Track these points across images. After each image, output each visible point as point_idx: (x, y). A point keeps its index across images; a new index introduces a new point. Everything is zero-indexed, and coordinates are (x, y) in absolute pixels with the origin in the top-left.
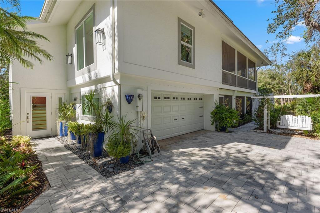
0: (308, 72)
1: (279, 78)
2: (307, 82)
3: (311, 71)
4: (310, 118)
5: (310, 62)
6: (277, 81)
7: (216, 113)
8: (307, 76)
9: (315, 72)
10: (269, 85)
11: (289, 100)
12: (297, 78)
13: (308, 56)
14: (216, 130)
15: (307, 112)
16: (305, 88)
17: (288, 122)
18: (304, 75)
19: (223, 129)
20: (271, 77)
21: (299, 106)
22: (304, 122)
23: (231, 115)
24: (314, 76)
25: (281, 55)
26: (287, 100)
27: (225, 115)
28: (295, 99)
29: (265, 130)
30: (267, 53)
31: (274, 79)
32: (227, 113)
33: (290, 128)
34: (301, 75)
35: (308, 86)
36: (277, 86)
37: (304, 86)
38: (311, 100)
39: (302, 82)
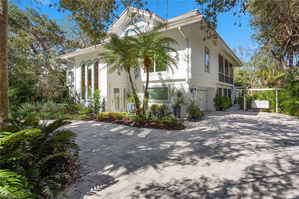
0: (266, 72)
1: (246, 75)
2: (265, 79)
3: (267, 71)
4: (268, 102)
5: (267, 65)
6: (245, 77)
7: (217, 99)
8: (265, 75)
9: (270, 72)
10: (239, 80)
11: (251, 92)
12: (258, 76)
13: (266, 61)
14: (217, 110)
15: (266, 99)
16: (264, 83)
17: (257, 104)
18: (263, 74)
19: (221, 109)
20: (240, 74)
21: (261, 96)
22: (265, 104)
23: (226, 100)
24: (270, 75)
25: (246, 55)
26: (250, 92)
27: (223, 100)
28: (256, 91)
29: (245, 110)
30: (235, 51)
31: (242, 75)
32: (224, 99)
33: (258, 107)
34: (261, 74)
35: (266, 82)
36: (245, 81)
37: (263, 82)
38: (268, 92)
39: (262, 79)
